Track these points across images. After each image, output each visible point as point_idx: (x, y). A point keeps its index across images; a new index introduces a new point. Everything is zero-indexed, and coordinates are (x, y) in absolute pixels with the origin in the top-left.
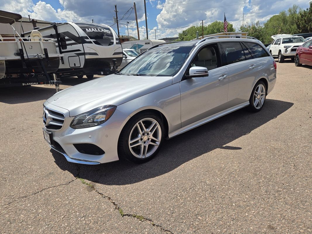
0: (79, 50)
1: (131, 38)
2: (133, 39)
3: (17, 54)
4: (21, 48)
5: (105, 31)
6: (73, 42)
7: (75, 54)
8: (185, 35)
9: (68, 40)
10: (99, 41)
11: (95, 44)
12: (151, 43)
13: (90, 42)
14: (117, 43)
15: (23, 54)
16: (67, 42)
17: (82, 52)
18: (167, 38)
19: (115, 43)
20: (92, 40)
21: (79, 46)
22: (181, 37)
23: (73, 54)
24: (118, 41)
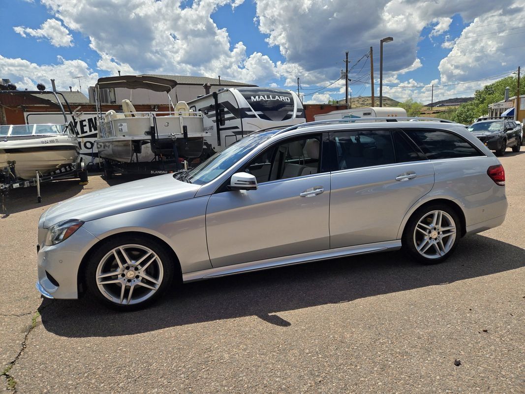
0: (237, 128)
1: (386, 100)
2: (389, 102)
3: (148, 133)
4: (153, 126)
5: (282, 98)
6: (232, 115)
7: (233, 132)
8: (489, 94)
9: (227, 113)
10: (267, 114)
11: (261, 118)
12: (373, 114)
13: (254, 116)
14: (297, 117)
15: (155, 133)
16: (226, 116)
17: (240, 130)
18: (457, 98)
19: (294, 116)
20: (256, 113)
21: (236, 122)
22: (480, 97)
23: (230, 132)
24: (300, 114)
